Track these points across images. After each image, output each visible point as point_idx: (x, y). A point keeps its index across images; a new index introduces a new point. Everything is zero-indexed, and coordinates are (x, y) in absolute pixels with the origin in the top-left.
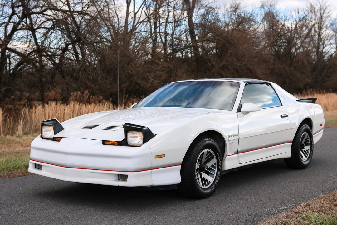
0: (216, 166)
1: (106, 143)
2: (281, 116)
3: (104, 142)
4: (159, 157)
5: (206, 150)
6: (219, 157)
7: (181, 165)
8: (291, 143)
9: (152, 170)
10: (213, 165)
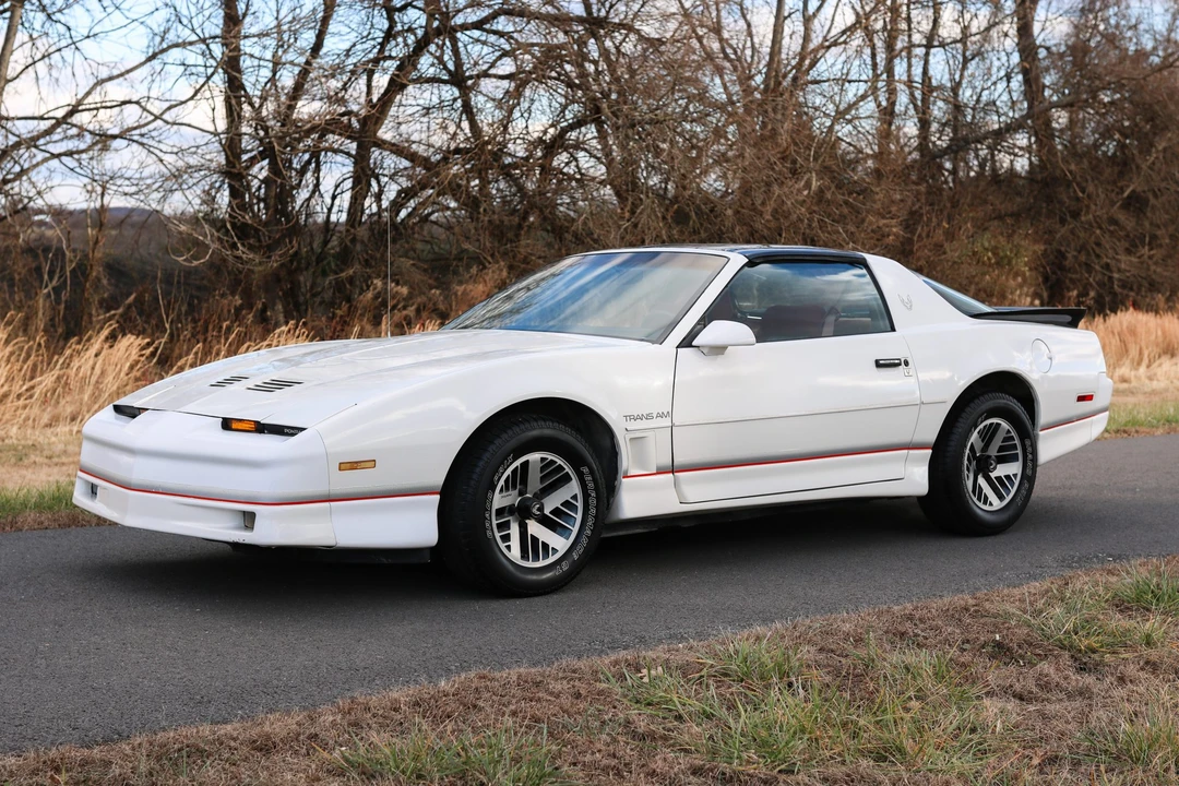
0: (580, 504)
1: (234, 426)
2: (877, 362)
3: (227, 424)
4: (354, 466)
5: (534, 457)
6: (590, 478)
7: (441, 494)
8: (931, 451)
9: (332, 503)
10: (567, 501)
